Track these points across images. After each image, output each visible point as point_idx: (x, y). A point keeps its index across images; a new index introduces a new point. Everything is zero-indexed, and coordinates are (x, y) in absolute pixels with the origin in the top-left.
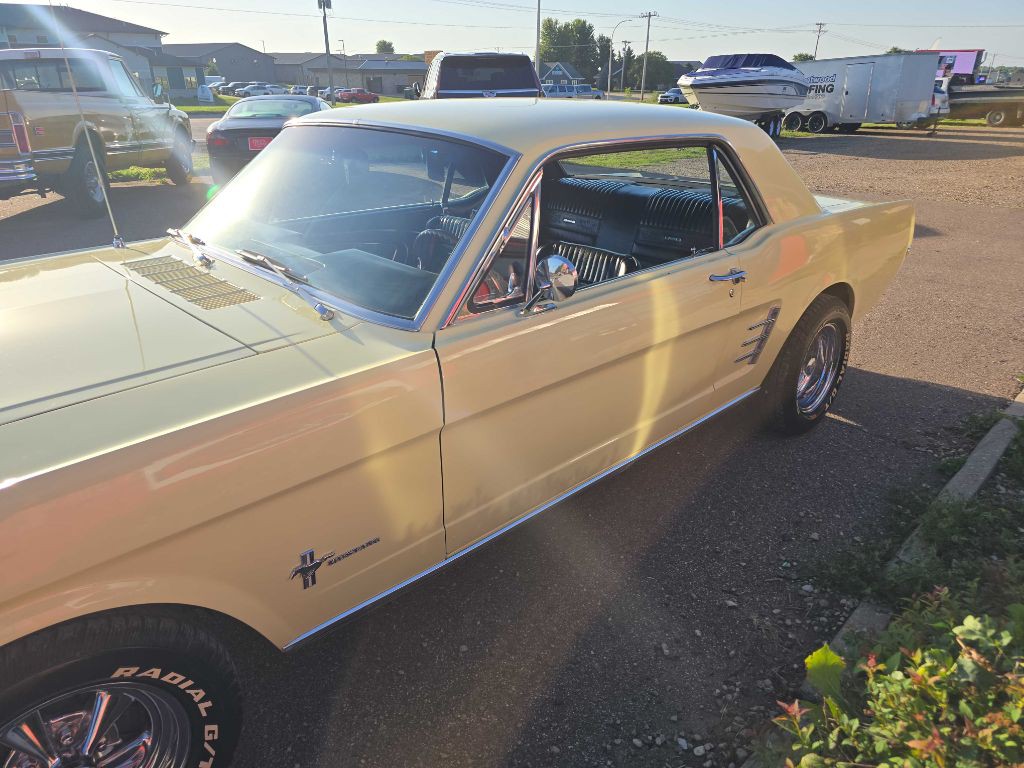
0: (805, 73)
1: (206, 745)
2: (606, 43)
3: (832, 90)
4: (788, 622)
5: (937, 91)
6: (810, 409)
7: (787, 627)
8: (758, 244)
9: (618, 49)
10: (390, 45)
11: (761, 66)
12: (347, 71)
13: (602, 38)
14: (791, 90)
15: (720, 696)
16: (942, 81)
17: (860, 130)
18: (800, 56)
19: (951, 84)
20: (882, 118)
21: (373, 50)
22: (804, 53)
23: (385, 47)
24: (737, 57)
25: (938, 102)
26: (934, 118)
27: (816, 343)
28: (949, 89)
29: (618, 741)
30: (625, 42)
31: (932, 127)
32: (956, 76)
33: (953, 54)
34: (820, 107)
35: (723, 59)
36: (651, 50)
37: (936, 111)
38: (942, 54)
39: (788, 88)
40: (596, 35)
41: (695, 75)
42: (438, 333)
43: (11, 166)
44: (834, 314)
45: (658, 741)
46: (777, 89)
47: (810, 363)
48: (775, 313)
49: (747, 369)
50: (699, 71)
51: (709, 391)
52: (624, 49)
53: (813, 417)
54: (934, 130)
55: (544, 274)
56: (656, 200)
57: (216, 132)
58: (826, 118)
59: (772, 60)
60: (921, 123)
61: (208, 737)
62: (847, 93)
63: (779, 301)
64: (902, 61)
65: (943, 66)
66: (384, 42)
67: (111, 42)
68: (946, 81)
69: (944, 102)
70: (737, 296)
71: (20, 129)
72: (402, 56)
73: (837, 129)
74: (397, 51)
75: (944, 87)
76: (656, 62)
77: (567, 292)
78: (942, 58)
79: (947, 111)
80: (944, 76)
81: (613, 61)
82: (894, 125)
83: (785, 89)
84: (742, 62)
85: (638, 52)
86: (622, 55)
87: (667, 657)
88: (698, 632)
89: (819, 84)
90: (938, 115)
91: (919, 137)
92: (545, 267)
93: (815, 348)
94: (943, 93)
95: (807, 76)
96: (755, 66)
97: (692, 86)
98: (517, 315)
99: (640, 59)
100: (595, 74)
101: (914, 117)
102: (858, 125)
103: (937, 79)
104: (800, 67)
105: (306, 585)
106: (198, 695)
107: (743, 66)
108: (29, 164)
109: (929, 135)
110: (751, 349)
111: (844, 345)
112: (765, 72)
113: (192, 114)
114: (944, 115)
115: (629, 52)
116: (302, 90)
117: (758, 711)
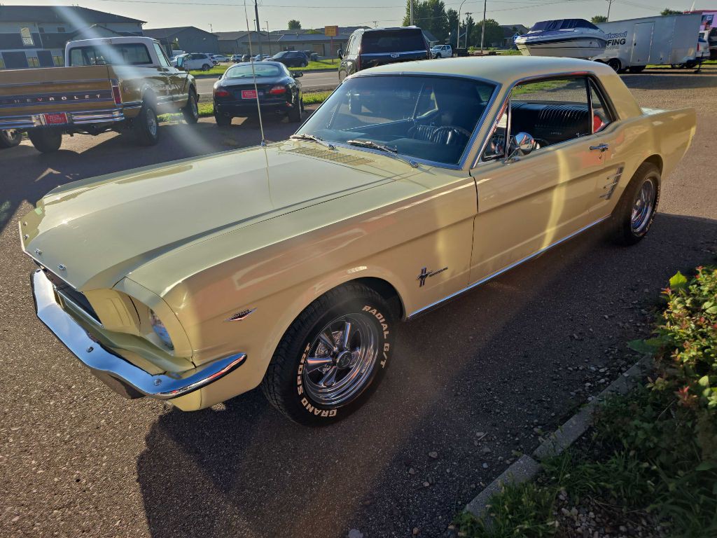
0: (603, 31)
1: (384, 354)
2: (454, 15)
3: (624, 43)
4: (638, 324)
5: (701, 40)
6: (638, 230)
7: (638, 327)
8: (612, 131)
9: (463, 19)
10: (298, 23)
11: (574, 27)
12: (270, 43)
13: (450, 12)
14: (595, 44)
15: (608, 352)
16: (704, 34)
17: (645, 70)
18: (597, 18)
19: (711, 35)
20: (661, 61)
21: (286, 28)
22: (599, 15)
23: (295, 25)
24: (556, 22)
25: (701, 48)
26: (699, 60)
27: (641, 191)
28: (709, 39)
29: (560, 369)
30: (468, 13)
31: (698, 66)
32: (714, 29)
33: (712, 14)
34: (616, 55)
35: (546, 24)
36: (487, 18)
37: (700, 55)
38: (704, 14)
39: (593, 42)
40: (446, 9)
41: (528, 36)
42: (471, 171)
43: (111, 113)
44: (652, 173)
45: (581, 368)
46: (585, 44)
47: (638, 204)
48: (621, 170)
49: (605, 202)
50: (529, 32)
51: (587, 212)
52: (467, 19)
53: (641, 234)
54: (699, 69)
55: (514, 143)
56: (544, 112)
57: (220, 88)
58: (620, 63)
59: (581, 23)
60: (690, 64)
61: (385, 350)
62: (635, 44)
63: (623, 163)
64: (675, 20)
65: (705, 22)
66: (294, 21)
67: (109, 30)
68: (707, 33)
69: (705, 48)
70: (603, 157)
71: (116, 90)
72: (308, 30)
73: (628, 70)
74: (302, 28)
75: (706, 37)
76: (491, 27)
77: (526, 152)
78: (703, 16)
79: (708, 55)
80: (706, 29)
81: (460, 27)
82: (670, 66)
83: (591, 43)
84: (560, 25)
85: (477, 20)
86: (465, 23)
87: (577, 340)
88: (591, 330)
89: (615, 38)
90: (702, 58)
91: (688, 73)
92: (514, 141)
93: (640, 194)
94: (705, 41)
95: (606, 33)
96: (570, 28)
97: (526, 44)
98: (503, 163)
99: (479, 26)
100: (446, 37)
101: (684, 60)
102: (644, 67)
103: (700, 32)
104: (600, 26)
105: (421, 286)
106: (385, 326)
107: (561, 28)
108: (121, 111)
109: (696, 73)
110: (607, 191)
111: (657, 193)
112: (577, 32)
113: (196, 77)
114: (706, 58)
115: (470, 21)
116: (240, 58)
117: (629, 356)
